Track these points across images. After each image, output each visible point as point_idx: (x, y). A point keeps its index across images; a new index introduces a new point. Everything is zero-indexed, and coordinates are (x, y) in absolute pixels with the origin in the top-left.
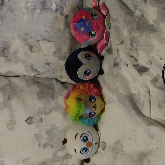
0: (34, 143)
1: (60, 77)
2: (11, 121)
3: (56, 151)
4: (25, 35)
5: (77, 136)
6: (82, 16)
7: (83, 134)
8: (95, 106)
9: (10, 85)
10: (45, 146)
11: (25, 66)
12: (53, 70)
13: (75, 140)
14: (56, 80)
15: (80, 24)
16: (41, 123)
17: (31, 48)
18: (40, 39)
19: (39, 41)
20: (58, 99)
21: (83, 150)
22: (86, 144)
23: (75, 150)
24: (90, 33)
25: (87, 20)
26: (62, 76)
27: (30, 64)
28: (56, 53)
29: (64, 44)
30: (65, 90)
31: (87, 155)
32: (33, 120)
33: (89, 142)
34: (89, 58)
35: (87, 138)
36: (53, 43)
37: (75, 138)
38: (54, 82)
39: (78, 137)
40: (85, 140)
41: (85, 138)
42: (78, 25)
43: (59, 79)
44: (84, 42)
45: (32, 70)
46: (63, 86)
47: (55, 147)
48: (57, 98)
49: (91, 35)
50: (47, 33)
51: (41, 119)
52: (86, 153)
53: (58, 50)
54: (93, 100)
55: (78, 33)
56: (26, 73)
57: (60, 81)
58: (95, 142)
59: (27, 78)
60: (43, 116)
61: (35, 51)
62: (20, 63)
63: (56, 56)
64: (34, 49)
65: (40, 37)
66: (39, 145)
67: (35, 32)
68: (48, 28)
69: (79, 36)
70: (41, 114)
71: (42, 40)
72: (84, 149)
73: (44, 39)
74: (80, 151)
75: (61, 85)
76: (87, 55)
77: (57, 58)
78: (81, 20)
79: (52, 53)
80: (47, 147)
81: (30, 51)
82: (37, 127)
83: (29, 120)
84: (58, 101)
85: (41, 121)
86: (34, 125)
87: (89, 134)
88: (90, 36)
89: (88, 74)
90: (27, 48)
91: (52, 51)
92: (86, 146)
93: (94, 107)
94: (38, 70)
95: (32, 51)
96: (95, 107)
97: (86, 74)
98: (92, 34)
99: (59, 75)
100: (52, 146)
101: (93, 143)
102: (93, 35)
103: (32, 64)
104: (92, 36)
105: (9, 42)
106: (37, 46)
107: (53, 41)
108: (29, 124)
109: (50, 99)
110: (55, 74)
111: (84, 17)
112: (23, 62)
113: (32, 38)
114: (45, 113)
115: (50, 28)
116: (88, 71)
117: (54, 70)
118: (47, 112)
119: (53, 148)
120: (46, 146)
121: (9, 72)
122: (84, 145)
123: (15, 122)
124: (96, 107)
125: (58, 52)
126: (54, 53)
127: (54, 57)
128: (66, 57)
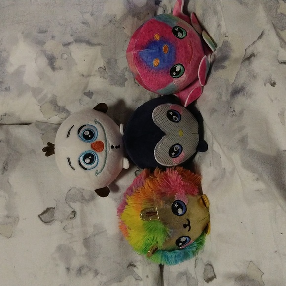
0: (57, 265)
2: (8, 217)
3: (105, 283)
4: (38, 32)
6: (153, 35)
8: (187, 223)
9: (8, 142)
10: (80, 271)
11: (39, 101)
15: (151, 51)
16: (73, 221)
17: (51, 60)
18: (71, 39)
19: (69, 44)
24: (173, 69)
25: (165, 43)
27: (49, 96)
28: (105, 69)
32: (56, 215)
34: (175, 119)
36: (98, 48)
42: (144, 53)
44: (160, 88)
45: (55, 110)
47: (101, 274)
49: (174, 73)
50: (85, 27)
51: (73, 211)
53: (110, 63)
54: (180, 211)
55: (146, 71)
56: (41, 117)
59: (43, 127)
60: (77, 206)
61: (60, 68)
62: (29, 95)
63: (106, 76)
64: (58, 63)
65: (72, 35)
66: (68, 269)
67: (59, 24)
68: (89, 14)
69: (148, 78)
70: (74, 202)
71: (75, 44)
73: (79, 41)
76: (171, 114)
77: (108, 81)
78: (152, 44)
79: (96, 71)
80: (85, 274)
81: (49, 68)
82: (64, 228)
83: (46, 214)
85: (72, 216)
86: (56, 226)
88: (171, 75)
89: (178, 153)
90: (43, 62)
91: (96, 67)
93: (185, 226)
94: (68, 108)
95: (54, 69)
96: (187, 225)
97: (173, 154)
98: (176, 72)
100: (96, 273)
102: (178, 73)
103: (54, 97)
104: (176, 75)
105: (5, 50)
106: (65, 56)
107: (99, 45)
108: (45, 223)
111: (157, 37)
112: (36, 92)
113: (53, 38)
114: (83, 199)
115: (92, 15)
118: (87, 198)
119: (99, 277)
120: (83, 272)
121: (6, 115)
123: (17, 219)
124: (189, 225)
125: (110, 68)
126: (102, 70)
127: (102, 78)
128: (126, 80)
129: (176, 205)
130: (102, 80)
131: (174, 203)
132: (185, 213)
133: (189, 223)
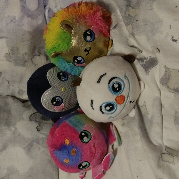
1: (19, 93)
5: (103, 78)
7: (116, 77)
8: (88, 49)
12: (7, 83)
13: (98, 84)
14: (14, 97)
20: (16, 126)
21: (106, 106)
22: (115, 97)
23: (92, 102)
25: (73, 147)
26: (22, 91)
28: (10, 55)
29: (22, 41)
30: (27, 112)
31: (110, 118)
33: (121, 94)
34: (63, 78)
35: (120, 86)
37: (99, 81)
38: (10, 100)
39: (105, 80)
40: (116, 89)
41: (116, 86)
43: (18, 96)
46: (24, 106)
48: (15, 124)
49: (81, 167)
52: (110, 112)
53: (12, 50)
57: (18, 99)
58: (130, 98)
63: (11, 60)
72: (108, 105)
74: (101, 107)
75: (20, 104)
77: (12, 63)
79: (3, 56)
84: (16, 129)
87: (126, 81)
89: (58, 104)
91: (3, 54)
92: (115, 101)
93: (86, 50)
97: (55, 103)
99: (17, 90)
101: (127, 99)
102: (85, 167)
104: (83, 168)
107: (4, 37)
109: (4, 128)
110: (11, 88)
116: (58, 98)
117: (9, 83)
122: (111, 98)
124: (88, 51)
125: (14, 54)
126: (8, 55)
127: (8, 62)
128: (26, 61)
129: (88, 33)
130: (8, 63)
131: (89, 30)
132: (91, 41)
133: (90, 50)
